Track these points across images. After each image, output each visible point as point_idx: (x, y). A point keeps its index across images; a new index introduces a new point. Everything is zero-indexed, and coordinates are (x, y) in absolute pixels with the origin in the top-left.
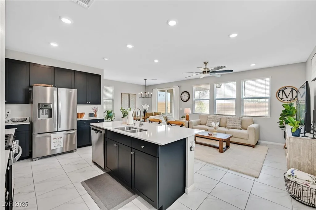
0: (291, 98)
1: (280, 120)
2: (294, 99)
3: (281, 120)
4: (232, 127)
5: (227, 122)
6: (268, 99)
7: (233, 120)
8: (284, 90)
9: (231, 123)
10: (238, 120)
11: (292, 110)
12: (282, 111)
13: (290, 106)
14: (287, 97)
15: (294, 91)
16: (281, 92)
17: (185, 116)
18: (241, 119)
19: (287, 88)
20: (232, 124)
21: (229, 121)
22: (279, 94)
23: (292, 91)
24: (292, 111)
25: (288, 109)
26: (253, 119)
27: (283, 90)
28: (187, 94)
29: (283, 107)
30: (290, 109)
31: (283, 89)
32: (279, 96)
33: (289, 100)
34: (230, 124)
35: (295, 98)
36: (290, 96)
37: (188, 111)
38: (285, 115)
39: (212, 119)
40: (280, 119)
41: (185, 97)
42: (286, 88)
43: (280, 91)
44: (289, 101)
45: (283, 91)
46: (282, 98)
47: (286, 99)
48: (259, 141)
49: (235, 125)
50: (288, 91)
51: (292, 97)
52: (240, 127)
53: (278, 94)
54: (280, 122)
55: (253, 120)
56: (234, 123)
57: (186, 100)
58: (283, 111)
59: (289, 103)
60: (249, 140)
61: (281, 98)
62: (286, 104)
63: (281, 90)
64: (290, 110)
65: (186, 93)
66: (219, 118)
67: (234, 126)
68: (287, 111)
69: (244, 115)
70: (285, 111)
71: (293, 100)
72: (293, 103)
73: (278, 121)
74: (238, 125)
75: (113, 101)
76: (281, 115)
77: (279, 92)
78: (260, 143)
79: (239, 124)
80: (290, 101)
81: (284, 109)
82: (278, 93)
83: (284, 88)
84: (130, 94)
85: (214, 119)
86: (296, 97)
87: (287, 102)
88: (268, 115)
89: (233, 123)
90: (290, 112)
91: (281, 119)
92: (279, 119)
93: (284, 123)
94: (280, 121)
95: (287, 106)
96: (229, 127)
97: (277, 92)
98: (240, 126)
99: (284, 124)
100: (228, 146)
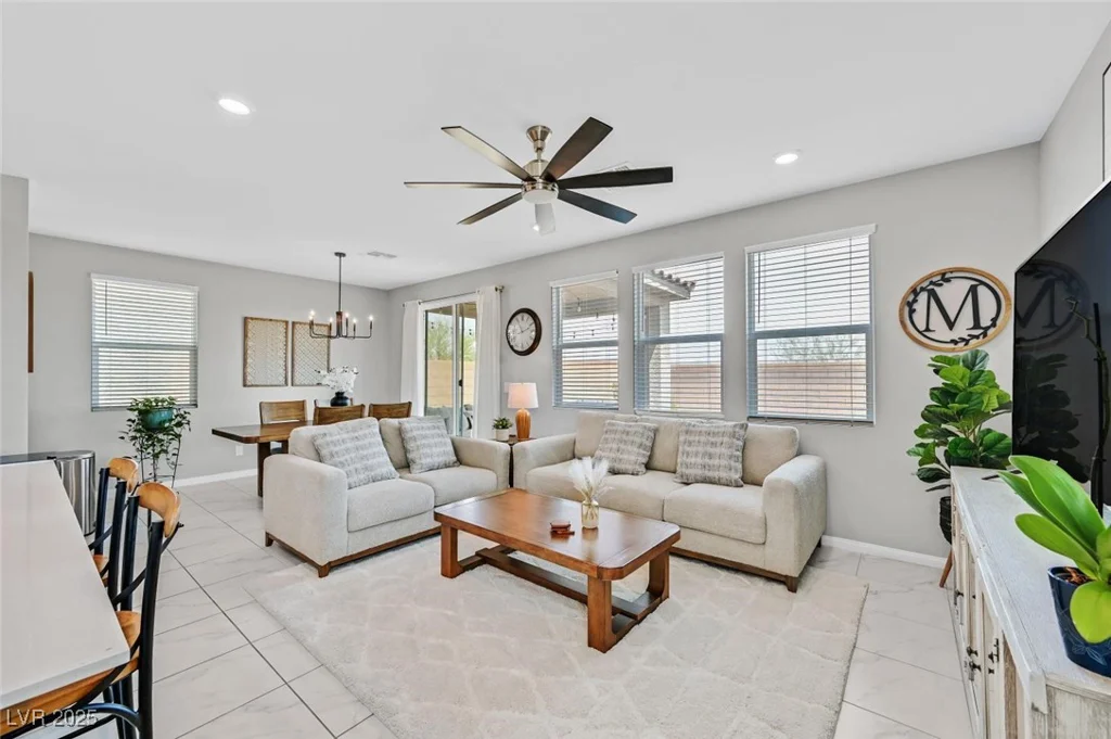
0: (972, 325)
1: (921, 440)
2: (985, 335)
3: (926, 441)
4: (698, 472)
5: (681, 448)
6: (863, 336)
7: (703, 439)
8: (936, 289)
9: (696, 454)
10: (726, 439)
11: (978, 388)
12: (931, 394)
13: (967, 367)
14: (951, 325)
15: (983, 292)
16: (923, 297)
17: (512, 420)
18: (742, 432)
19: (948, 280)
20: (699, 460)
21: (690, 443)
22: (912, 311)
23: (973, 290)
24: (982, 394)
25: (960, 384)
26: (798, 436)
27: (929, 288)
28: (531, 320)
29: (937, 372)
30: (972, 384)
31: (931, 283)
32: (915, 316)
33: (963, 340)
34: (693, 460)
35: (987, 328)
36: (966, 319)
37: (526, 396)
38: (945, 414)
39: (618, 436)
40: (920, 432)
41: (522, 333)
42: (945, 278)
43: (915, 292)
44: (961, 345)
45: (932, 294)
46: (928, 329)
47: (947, 335)
48: (827, 541)
49: (711, 462)
50: (952, 294)
51: (977, 325)
52: (737, 476)
53: (907, 309)
54: (921, 450)
55: (794, 440)
56: (711, 456)
57: (526, 347)
58: (934, 392)
59: (963, 352)
60: (768, 549)
61: (922, 327)
62: (950, 355)
63: (923, 289)
64: (971, 389)
65: (526, 316)
66: (649, 429)
67: (710, 468)
68: (956, 395)
69: (759, 414)
70: (945, 394)
71: (977, 337)
72: (984, 349)
73: (912, 446)
74: (725, 463)
75: (194, 351)
76: (923, 416)
77: (911, 298)
78: (831, 548)
79: (731, 457)
80: (967, 342)
81: (939, 382)
82: (910, 305)
83: (934, 279)
84: (294, 323)
85: (628, 433)
86: (994, 321)
87: (952, 346)
88: (865, 413)
89: (705, 454)
90: (968, 398)
91: (923, 437)
92: (916, 432)
93: (940, 452)
94: (917, 445)
95: (955, 367)
96: (688, 471)
97: (905, 298)
98: (736, 471)
99: (938, 462)
100: (657, 592)
